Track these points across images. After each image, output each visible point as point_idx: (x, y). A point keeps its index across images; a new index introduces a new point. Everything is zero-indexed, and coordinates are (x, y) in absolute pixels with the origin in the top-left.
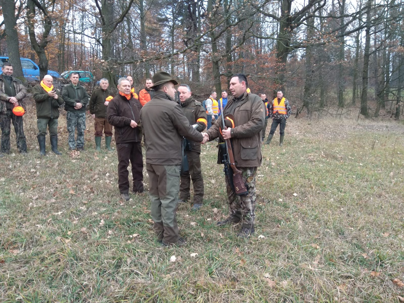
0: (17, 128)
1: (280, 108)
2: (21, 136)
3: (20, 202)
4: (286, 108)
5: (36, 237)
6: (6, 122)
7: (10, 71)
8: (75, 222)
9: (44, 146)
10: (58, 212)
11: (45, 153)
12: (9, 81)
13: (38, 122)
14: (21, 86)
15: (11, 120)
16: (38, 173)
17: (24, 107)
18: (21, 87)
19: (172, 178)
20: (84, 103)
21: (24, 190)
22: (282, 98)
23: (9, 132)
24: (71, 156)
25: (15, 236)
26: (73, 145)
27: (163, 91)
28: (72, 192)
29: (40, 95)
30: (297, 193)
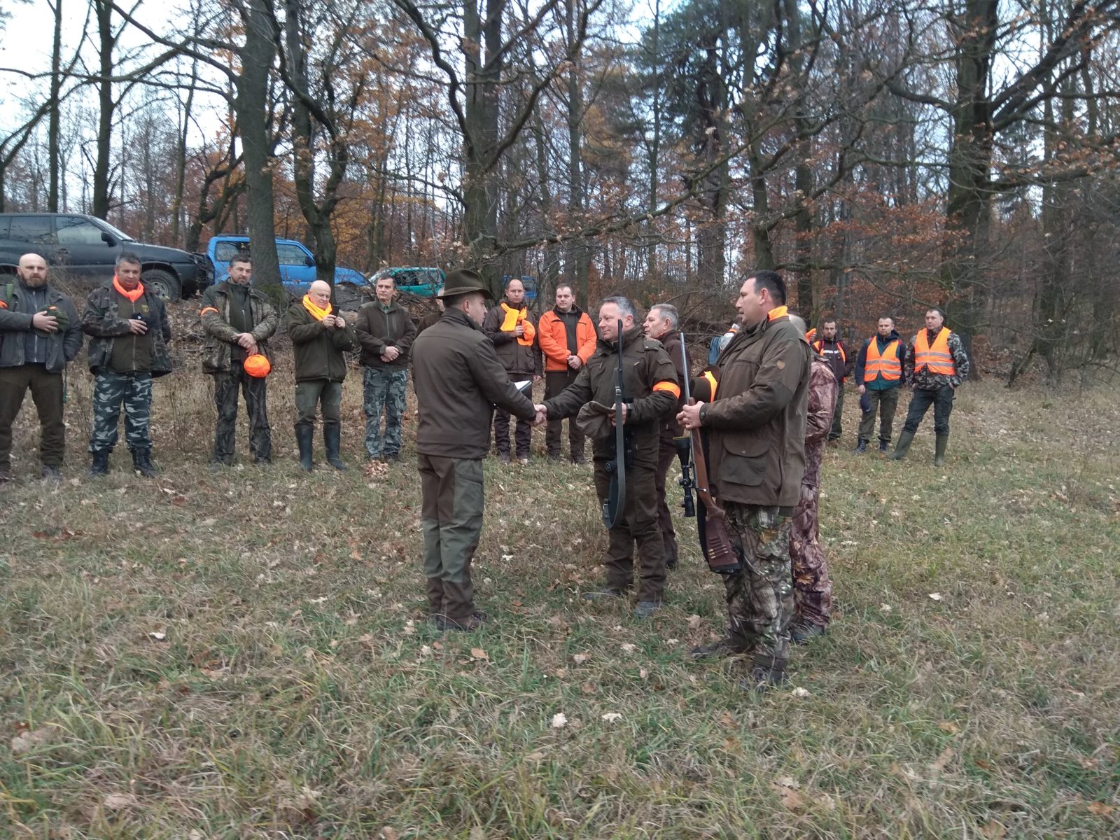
0: (252, 404)
1: (933, 357)
2: (259, 425)
3: (238, 571)
4: (953, 359)
5: (261, 645)
6: (229, 390)
7: (244, 273)
8: (349, 622)
9: (310, 450)
10: (317, 597)
11: (312, 465)
12: (241, 297)
13: (298, 393)
14: (267, 308)
15: (241, 388)
16: (288, 510)
17: (270, 357)
18: (266, 311)
19: (465, 484)
20: (404, 348)
21: (252, 546)
22: (940, 329)
23: (234, 415)
24: (367, 475)
25: (216, 641)
26: (376, 448)
27: (462, 309)
28: (356, 555)
29: (304, 327)
30: (942, 593)
